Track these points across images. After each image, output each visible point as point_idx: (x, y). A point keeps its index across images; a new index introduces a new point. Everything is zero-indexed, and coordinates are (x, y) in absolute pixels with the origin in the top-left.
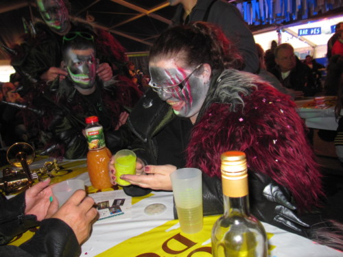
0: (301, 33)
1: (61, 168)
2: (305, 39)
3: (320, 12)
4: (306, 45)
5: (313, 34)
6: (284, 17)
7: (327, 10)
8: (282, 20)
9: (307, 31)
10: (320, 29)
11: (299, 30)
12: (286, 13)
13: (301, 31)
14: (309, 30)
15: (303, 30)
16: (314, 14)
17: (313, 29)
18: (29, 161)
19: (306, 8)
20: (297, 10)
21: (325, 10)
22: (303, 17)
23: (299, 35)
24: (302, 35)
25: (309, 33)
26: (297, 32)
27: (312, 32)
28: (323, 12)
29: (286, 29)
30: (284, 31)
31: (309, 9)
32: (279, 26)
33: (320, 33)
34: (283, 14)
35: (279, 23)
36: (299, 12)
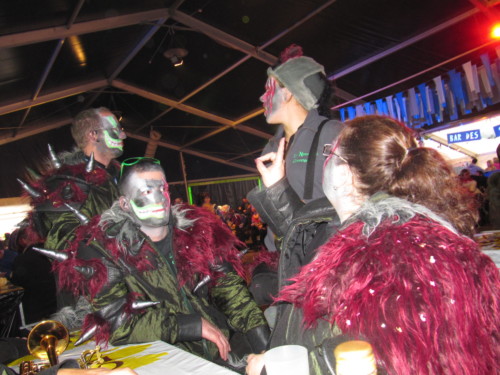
0: (452, 139)
1: (107, 359)
2: (459, 147)
3: (474, 109)
4: (463, 156)
5: (469, 140)
6: (424, 119)
7: (485, 106)
8: (423, 124)
9: (459, 136)
10: (478, 131)
11: (449, 135)
12: (427, 115)
13: (451, 137)
14: (463, 134)
15: (453, 134)
16: (466, 113)
17: (469, 132)
18: (59, 349)
19: (453, 105)
20: (442, 109)
21: (481, 105)
22: (452, 118)
23: (449, 142)
24: (454, 142)
25: (463, 139)
26: (446, 138)
27: (467, 137)
28: (479, 108)
29: (429, 135)
30: (426, 138)
31: (458, 107)
32: (419, 131)
33: (479, 138)
34: (422, 116)
35: (418, 127)
36: (444, 112)
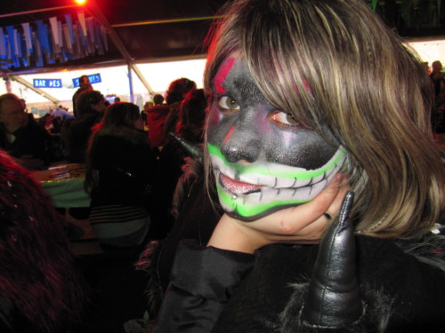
0: (37, 84)
2: (43, 92)
3: (58, 61)
4: (47, 100)
5: (52, 87)
6: (11, 61)
7: (66, 59)
8: (10, 65)
9: (44, 82)
10: (60, 80)
11: (34, 80)
12: (14, 57)
13: (37, 82)
14: (47, 81)
15: (39, 80)
16: (51, 62)
17: (52, 80)
19: (39, 53)
20: (29, 54)
21: (63, 59)
22: (38, 65)
23: (34, 86)
24: (39, 87)
25: (47, 85)
26: (32, 83)
27: (51, 84)
28: (61, 60)
29: (16, 77)
30: (13, 80)
31: (44, 56)
32: (5, 71)
33: (61, 86)
34: (9, 57)
35: (5, 67)
36: (31, 57)
